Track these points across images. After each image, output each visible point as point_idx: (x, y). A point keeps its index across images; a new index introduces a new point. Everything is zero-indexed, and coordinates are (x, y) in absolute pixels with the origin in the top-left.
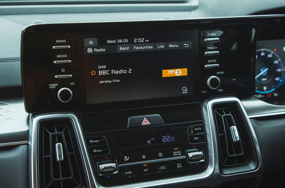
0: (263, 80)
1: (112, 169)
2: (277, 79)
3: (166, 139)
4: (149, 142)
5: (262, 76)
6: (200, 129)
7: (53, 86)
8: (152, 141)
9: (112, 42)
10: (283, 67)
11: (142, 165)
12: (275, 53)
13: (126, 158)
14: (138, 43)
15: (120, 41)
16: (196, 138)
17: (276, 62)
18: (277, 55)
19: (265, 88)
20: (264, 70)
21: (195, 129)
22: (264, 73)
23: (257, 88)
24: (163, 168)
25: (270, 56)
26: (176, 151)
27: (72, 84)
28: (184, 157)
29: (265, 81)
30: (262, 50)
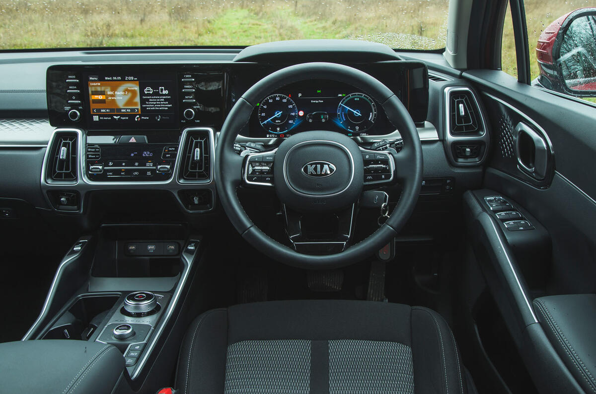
0: (277, 121)
1: (99, 170)
2: (290, 122)
3: (146, 154)
4: (132, 155)
5: (276, 119)
6: (174, 149)
7: (67, 108)
8: (135, 155)
9: (109, 79)
10: (297, 111)
11: (121, 170)
12: (289, 99)
13: (111, 164)
14: (129, 80)
15: (115, 78)
16: (167, 156)
17: (291, 106)
18: (291, 100)
19: (278, 129)
20: (278, 113)
21: (170, 149)
22: (278, 116)
23: (270, 128)
24: (136, 173)
25: (285, 101)
26: (150, 163)
27: (81, 108)
28: (155, 168)
29: (279, 123)
30: (278, 95)
